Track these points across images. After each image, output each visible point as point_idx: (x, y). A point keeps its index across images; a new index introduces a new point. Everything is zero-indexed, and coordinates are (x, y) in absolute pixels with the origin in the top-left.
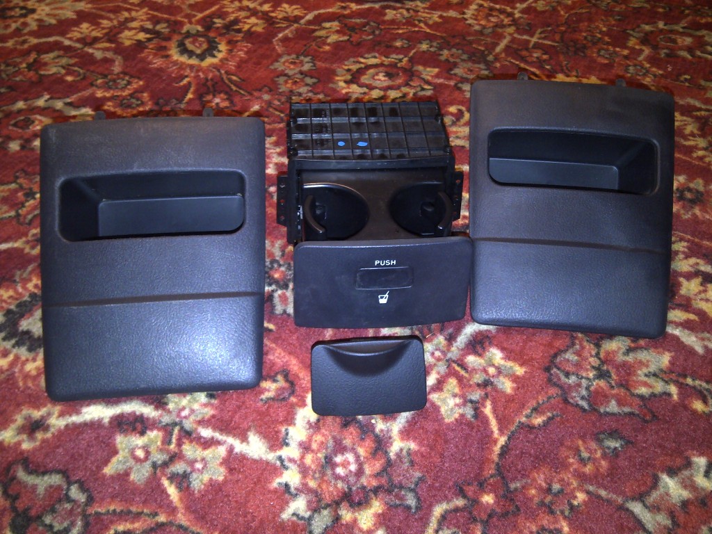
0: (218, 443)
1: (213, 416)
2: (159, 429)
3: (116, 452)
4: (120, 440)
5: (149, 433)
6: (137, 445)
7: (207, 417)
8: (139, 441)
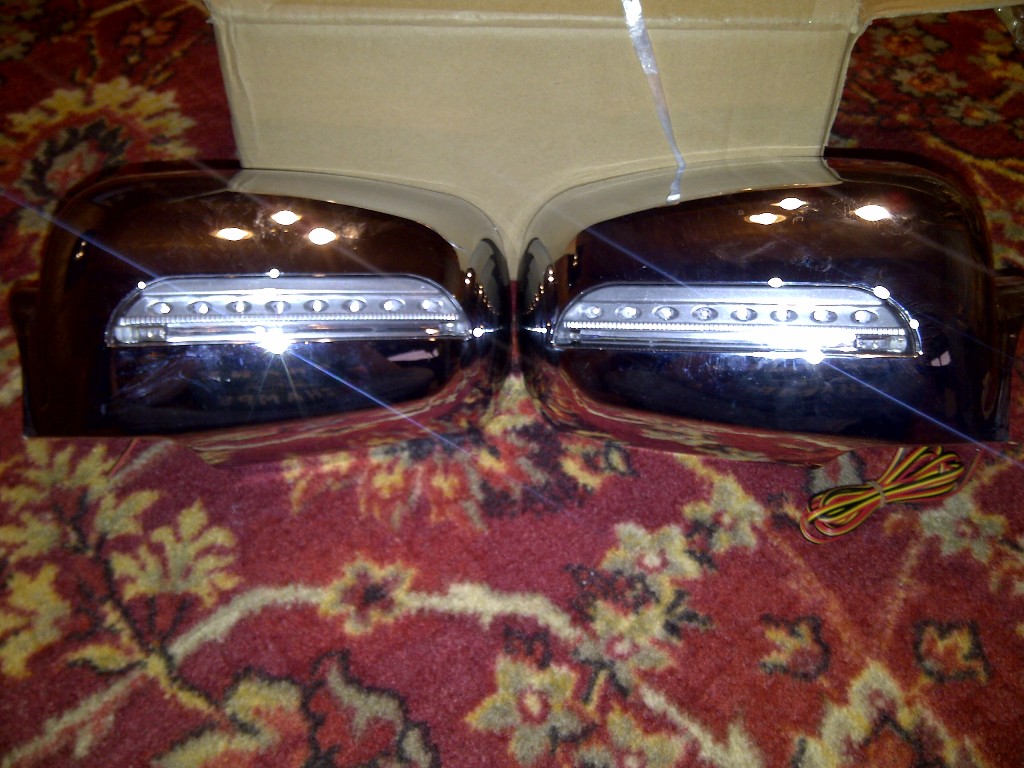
0: (674, 729)
1: (671, 671)
2: (574, 666)
3: (492, 688)
4: (504, 667)
5: (554, 667)
6: (531, 686)
7: (661, 668)
8: (536, 679)
